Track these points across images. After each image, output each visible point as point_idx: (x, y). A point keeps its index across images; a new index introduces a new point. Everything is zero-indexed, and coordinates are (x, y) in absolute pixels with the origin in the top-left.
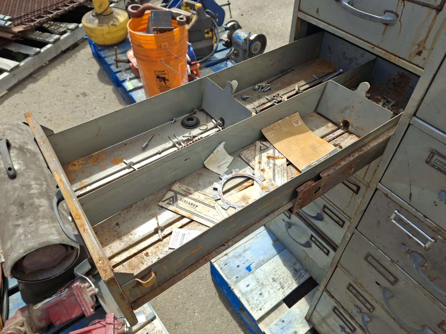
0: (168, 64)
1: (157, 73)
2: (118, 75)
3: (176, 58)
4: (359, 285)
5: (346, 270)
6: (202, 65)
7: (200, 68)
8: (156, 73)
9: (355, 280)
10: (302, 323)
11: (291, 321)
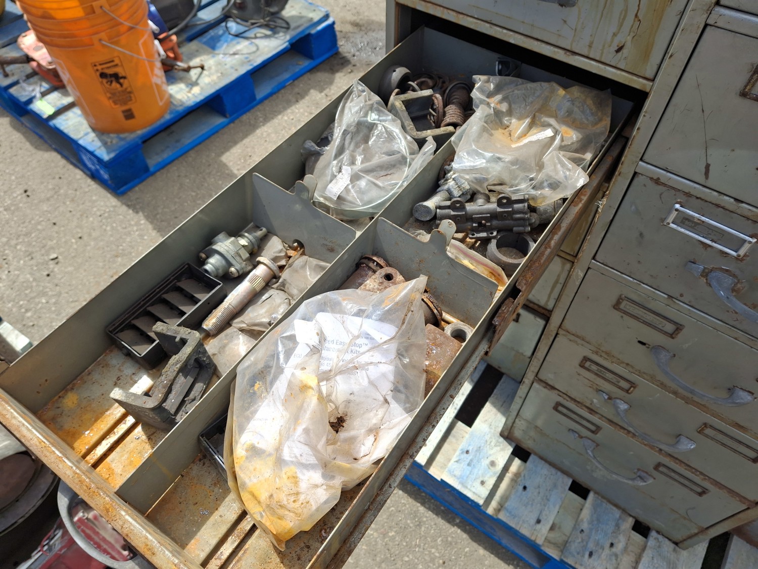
0: (116, 43)
1: (99, 68)
2: (12, 91)
3: (131, 28)
4: (603, 354)
5: (578, 337)
6: (181, 39)
7: (179, 44)
8: (95, 68)
9: (595, 349)
10: (498, 444)
11: (480, 447)
